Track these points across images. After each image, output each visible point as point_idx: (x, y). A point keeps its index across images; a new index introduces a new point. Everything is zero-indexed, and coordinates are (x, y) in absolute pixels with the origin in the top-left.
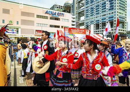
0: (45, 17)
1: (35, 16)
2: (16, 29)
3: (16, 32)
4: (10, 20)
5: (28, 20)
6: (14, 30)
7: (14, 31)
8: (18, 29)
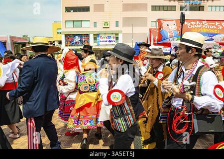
0: (170, 8)
1: (150, 8)
2: (114, 36)
3: (115, 39)
4: (105, 21)
5: (136, 17)
6: (112, 36)
7: (111, 39)
8: (117, 34)
